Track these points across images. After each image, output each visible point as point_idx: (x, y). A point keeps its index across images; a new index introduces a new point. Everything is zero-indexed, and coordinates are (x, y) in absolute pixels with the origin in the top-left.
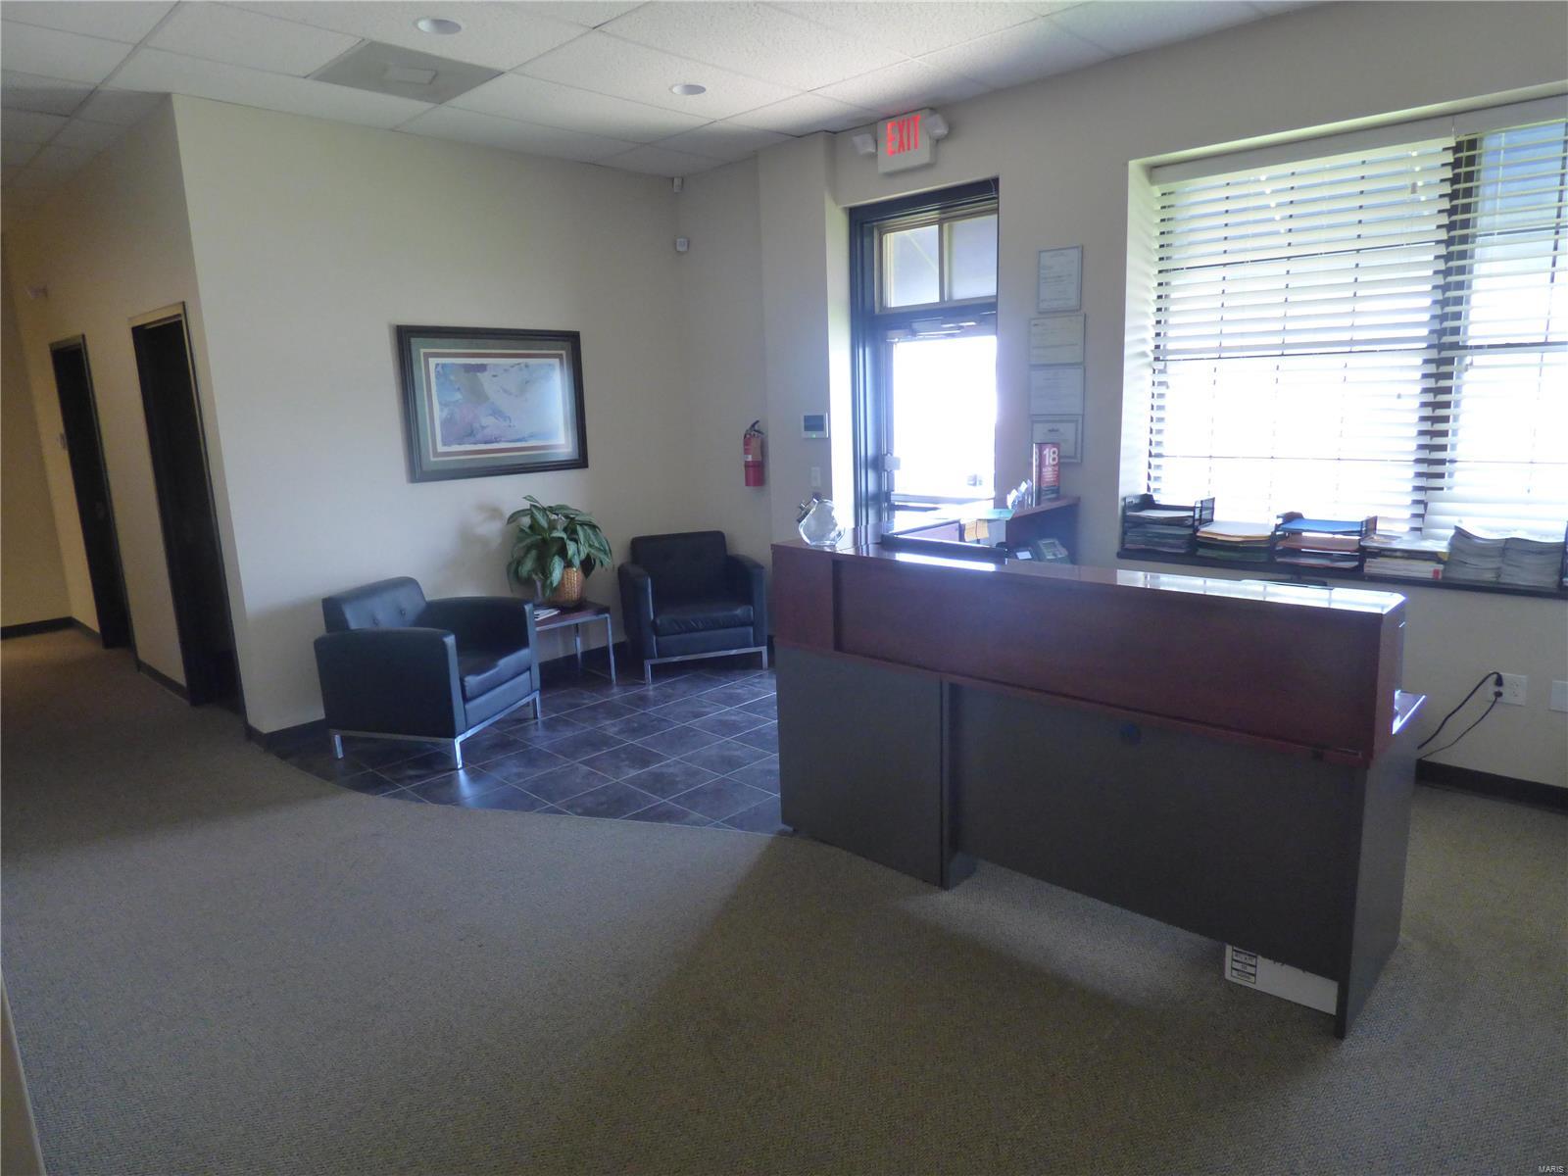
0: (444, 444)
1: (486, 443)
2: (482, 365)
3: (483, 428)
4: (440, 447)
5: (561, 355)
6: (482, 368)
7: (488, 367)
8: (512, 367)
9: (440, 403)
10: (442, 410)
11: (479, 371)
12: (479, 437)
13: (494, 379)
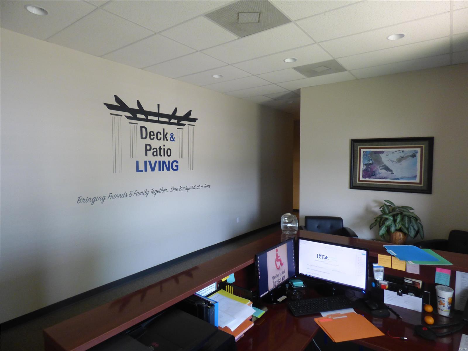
0: (363, 177)
1: (380, 179)
2: (382, 151)
3: (380, 173)
4: (361, 179)
5: (422, 147)
6: (382, 152)
7: (384, 152)
8: (396, 152)
9: (363, 164)
10: (364, 166)
11: (381, 153)
12: (378, 176)
13: (387, 156)
